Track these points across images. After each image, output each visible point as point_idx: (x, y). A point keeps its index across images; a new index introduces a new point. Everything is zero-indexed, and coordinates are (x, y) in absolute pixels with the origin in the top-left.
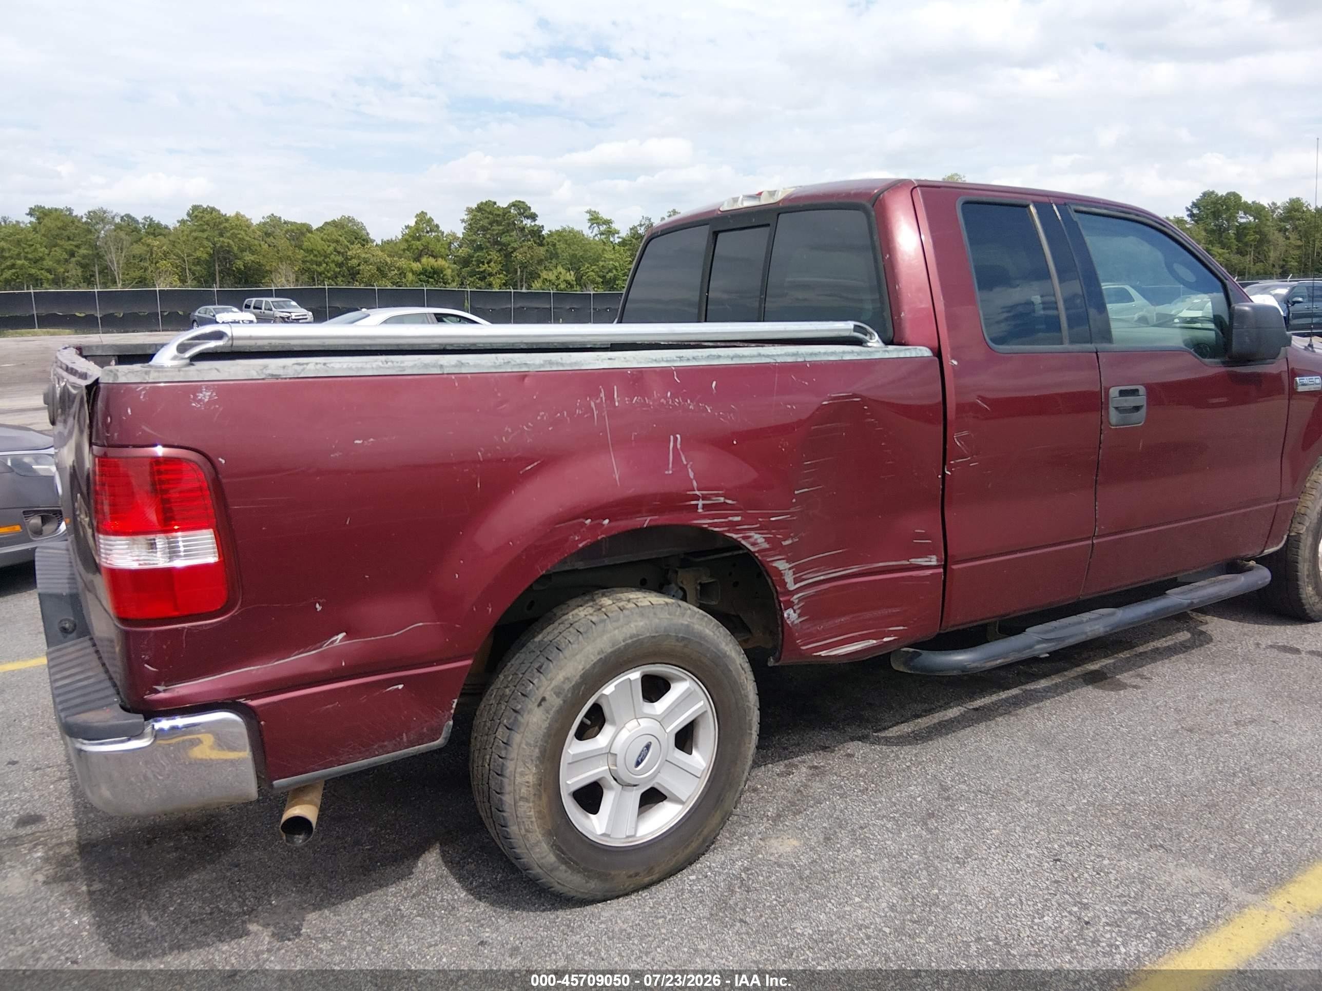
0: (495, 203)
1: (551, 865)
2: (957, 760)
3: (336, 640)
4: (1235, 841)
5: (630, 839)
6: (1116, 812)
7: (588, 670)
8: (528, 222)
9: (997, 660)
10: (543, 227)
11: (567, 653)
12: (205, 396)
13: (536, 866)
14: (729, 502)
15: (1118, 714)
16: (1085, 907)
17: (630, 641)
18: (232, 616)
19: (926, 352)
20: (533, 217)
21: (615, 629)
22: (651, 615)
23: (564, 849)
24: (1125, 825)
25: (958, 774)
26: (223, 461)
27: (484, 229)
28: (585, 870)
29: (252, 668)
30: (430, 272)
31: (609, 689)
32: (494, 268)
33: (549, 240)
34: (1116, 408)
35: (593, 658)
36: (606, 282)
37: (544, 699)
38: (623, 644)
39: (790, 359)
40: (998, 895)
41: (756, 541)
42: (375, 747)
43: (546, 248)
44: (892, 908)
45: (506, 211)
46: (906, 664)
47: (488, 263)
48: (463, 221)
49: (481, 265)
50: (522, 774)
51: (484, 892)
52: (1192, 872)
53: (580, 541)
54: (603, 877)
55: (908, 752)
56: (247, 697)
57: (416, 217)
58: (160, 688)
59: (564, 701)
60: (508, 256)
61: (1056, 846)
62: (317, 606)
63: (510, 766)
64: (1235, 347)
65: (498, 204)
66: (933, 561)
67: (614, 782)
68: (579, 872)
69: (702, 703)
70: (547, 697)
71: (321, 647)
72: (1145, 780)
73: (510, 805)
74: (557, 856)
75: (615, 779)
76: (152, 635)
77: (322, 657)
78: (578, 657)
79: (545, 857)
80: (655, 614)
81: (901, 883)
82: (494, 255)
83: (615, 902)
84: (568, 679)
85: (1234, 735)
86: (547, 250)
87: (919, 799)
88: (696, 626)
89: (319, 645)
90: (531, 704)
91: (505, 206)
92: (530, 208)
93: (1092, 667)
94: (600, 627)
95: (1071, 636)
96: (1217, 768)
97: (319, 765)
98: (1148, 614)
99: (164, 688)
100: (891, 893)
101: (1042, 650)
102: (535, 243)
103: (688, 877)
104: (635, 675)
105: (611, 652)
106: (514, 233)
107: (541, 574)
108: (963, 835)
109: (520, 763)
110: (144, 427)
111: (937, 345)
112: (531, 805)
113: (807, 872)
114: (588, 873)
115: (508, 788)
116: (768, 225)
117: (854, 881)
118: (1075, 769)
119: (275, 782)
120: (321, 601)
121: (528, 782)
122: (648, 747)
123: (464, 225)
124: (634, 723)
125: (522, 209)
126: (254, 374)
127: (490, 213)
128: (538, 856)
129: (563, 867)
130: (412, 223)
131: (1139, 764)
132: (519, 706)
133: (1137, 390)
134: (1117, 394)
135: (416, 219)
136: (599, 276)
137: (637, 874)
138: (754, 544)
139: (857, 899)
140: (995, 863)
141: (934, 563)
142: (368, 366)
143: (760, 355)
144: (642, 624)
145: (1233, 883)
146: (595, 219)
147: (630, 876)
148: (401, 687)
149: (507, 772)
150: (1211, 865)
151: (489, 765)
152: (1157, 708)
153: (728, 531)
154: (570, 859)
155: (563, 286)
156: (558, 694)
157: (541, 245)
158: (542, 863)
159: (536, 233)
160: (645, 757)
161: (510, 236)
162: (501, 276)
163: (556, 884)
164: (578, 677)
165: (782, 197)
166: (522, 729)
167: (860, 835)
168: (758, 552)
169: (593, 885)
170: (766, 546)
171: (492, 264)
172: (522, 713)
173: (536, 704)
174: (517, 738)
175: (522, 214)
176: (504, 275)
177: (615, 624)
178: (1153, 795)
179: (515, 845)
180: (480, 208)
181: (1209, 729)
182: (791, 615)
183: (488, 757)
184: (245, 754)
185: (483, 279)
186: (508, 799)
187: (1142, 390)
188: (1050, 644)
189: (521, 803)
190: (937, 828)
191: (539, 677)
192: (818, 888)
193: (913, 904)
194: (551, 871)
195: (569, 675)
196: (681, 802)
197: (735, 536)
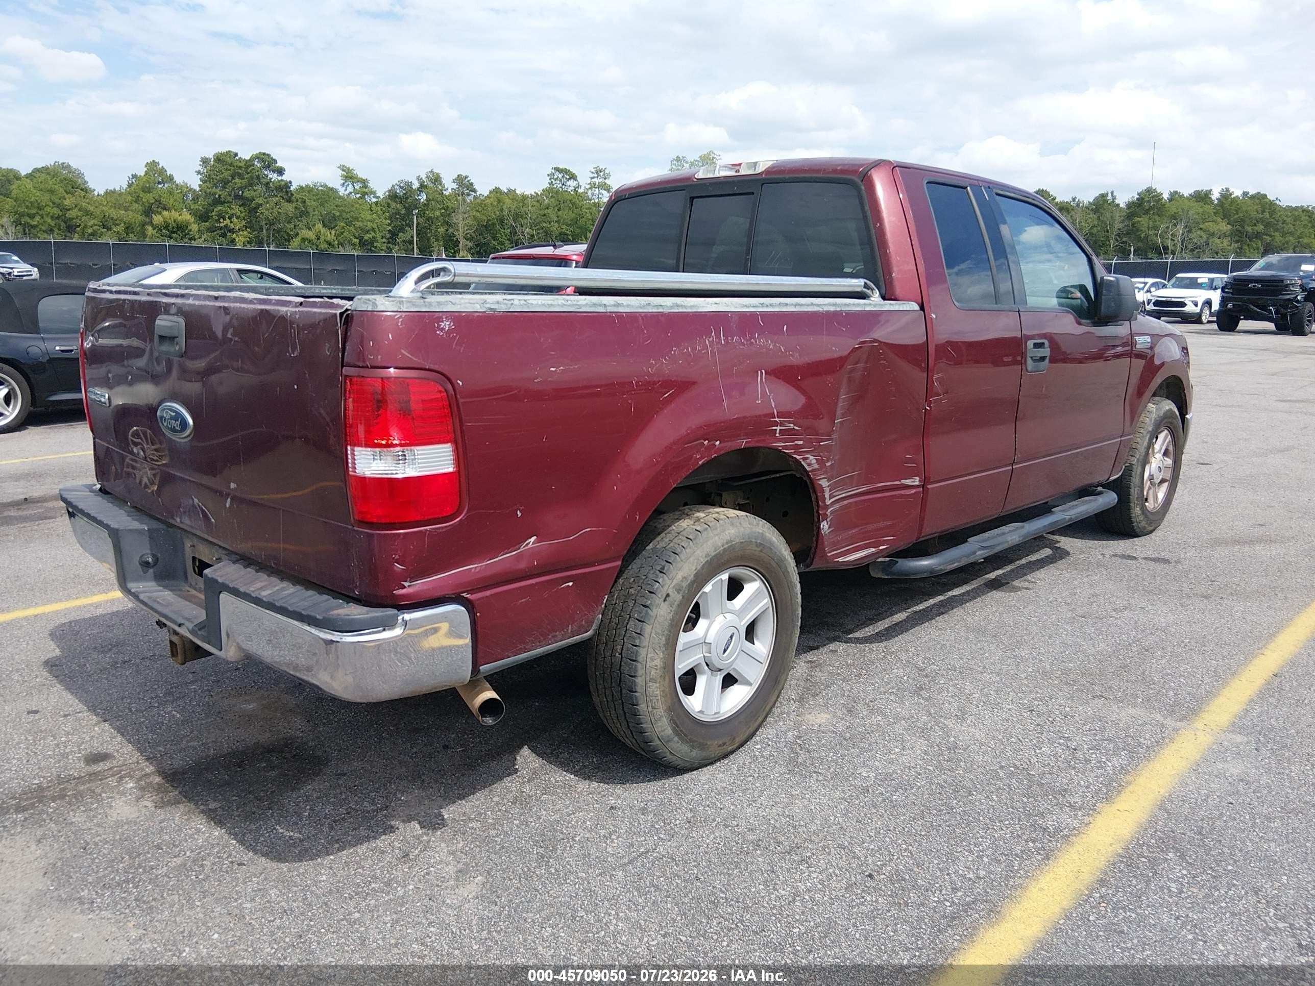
0: (236, 155)
1: (668, 736)
2: (920, 649)
3: (530, 543)
4: (1152, 689)
5: (717, 716)
6: (1057, 675)
7: (699, 571)
8: (274, 177)
9: (954, 563)
10: (290, 182)
11: (683, 556)
12: (446, 325)
13: (656, 738)
14: (796, 428)
15: (1024, 608)
16: (1068, 739)
17: (726, 546)
18: (461, 520)
19: (916, 307)
20: (281, 171)
21: (715, 536)
22: (738, 524)
23: (678, 723)
24: (1067, 683)
25: (925, 659)
26: (461, 384)
27: (225, 183)
28: (691, 741)
29: (472, 566)
30: (173, 228)
31: (708, 588)
32: (237, 224)
33: (298, 196)
34: (1032, 357)
35: (702, 560)
36: (363, 244)
37: (668, 595)
38: (722, 548)
39: (832, 309)
40: (1000, 737)
41: (810, 462)
42: (550, 637)
43: (294, 205)
44: (926, 753)
45: (249, 164)
46: (884, 570)
47: (230, 218)
48: (199, 173)
49: (221, 220)
50: (653, 660)
51: (590, 772)
52: (1131, 711)
53: (700, 459)
54: (702, 747)
55: (878, 648)
56: (468, 592)
57: (146, 166)
58: (406, 584)
59: (683, 597)
60: (253, 211)
61: (1026, 702)
62: (518, 512)
63: (643, 652)
64: (1103, 310)
65: (239, 156)
66: (916, 481)
67: (706, 668)
68: (687, 742)
69: (766, 601)
70: (671, 594)
71: (519, 549)
72: (1067, 653)
73: (642, 686)
74: (674, 730)
75: (707, 665)
76: (402, 537)
77: (519, 557)
78: (691, 559)
79: (665, 730)
80: (740, 523)
81: (923, 736)
82: (236, 209)
83: (705, 769)
84: (685, 578)
85: (1116, 618)
86: (296, 207)
87: (905, 678)
88: (767, 534)
89: (517, 547)
90: (657, 600)
91: (248, 158)
92: (276, 161)
93: (992, 575)
94: (704, 534)
95: (999, 545)
96: (1115, 641)
97: (512, 653)
98: (1045, 526)
99: (409, 584)
100: (920, 745)
101: (980, 555)
102: (283, 198)
103: (755, 745)
104: (725, 576)
105: (715, 556)
106: (259, 187)
107: (673, 487)
108: (953, 700)
109: (650, 650)
110: (403, 351)
111: (920, 301)
112: (658, 685)
113: (848, 735)
114: (692, 744)
115: (641, 672)
116: (753, 193)
117: (887, 738)
118: (1012, 649)
119: (481, 668)
120: (521, 508)
121: (656, 666)
122: (731, 637)
123: (200, 176)
124: (721, 617)
125: (267, 161)
126: (478, 308)
127: (231, 165)
128: (660, 729)
129: (676, 739)
130: (141, 172)
131: (1057, 642)
132: (649, 602)
133: (1043, 344)
134: (1032, 346)
135: (146, 169)
136: (356, 238)
137: (724, 744)
138: (809, 465)
139: (897, 750)
140: (987, 717)
141: (917, 483)
142: (555, 303)
143: (812, 304)
144: (733, 531)
145: (1163, 716)
146: (349, 176)
147: (720, 746)
148: (571, 584)
149: (640, 659)
150: (1142, 705)
151: (621, 654)
152: (1051, 602)
153: (794, 453)
154: (681, 731)
155: (323, 246)
156: (678, 591)
157: (289, 201)
158: (662, 736)
159: (284, 188)
160: (729, 645)
161: (255, 191)
162: (245, 233)
163: (668, 754)
164: (692, 576)
165: (763, 169)
166: (652, 621)
167: (874, 706)
168: (811, 471)
169: (695, 753)
170: (816, 466)
171: (234, 219)
172: (651, 607)
173: (662, 599)
174: (648, 628)
175: (268, 166)
176: (249, 232)
177: (715, 532)
178: (1079, 663)
179: (643, 721)
180: (219, 158)
181: (1097, 615)
182: (825, 526)
183: (619, 647)
184: (466, 641)
185: (224, 235)
186: (640, 681)
187: (1046, 342)
188: (985, 551)
189: (651, 684)
190: (929, 696)
191: (663, 577)
192: (862, 745)
193: (940, 749)
194: (668, 741)
195: (686, 575)
196: (750, 684)
197: (798, 457)
